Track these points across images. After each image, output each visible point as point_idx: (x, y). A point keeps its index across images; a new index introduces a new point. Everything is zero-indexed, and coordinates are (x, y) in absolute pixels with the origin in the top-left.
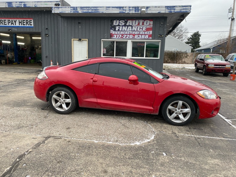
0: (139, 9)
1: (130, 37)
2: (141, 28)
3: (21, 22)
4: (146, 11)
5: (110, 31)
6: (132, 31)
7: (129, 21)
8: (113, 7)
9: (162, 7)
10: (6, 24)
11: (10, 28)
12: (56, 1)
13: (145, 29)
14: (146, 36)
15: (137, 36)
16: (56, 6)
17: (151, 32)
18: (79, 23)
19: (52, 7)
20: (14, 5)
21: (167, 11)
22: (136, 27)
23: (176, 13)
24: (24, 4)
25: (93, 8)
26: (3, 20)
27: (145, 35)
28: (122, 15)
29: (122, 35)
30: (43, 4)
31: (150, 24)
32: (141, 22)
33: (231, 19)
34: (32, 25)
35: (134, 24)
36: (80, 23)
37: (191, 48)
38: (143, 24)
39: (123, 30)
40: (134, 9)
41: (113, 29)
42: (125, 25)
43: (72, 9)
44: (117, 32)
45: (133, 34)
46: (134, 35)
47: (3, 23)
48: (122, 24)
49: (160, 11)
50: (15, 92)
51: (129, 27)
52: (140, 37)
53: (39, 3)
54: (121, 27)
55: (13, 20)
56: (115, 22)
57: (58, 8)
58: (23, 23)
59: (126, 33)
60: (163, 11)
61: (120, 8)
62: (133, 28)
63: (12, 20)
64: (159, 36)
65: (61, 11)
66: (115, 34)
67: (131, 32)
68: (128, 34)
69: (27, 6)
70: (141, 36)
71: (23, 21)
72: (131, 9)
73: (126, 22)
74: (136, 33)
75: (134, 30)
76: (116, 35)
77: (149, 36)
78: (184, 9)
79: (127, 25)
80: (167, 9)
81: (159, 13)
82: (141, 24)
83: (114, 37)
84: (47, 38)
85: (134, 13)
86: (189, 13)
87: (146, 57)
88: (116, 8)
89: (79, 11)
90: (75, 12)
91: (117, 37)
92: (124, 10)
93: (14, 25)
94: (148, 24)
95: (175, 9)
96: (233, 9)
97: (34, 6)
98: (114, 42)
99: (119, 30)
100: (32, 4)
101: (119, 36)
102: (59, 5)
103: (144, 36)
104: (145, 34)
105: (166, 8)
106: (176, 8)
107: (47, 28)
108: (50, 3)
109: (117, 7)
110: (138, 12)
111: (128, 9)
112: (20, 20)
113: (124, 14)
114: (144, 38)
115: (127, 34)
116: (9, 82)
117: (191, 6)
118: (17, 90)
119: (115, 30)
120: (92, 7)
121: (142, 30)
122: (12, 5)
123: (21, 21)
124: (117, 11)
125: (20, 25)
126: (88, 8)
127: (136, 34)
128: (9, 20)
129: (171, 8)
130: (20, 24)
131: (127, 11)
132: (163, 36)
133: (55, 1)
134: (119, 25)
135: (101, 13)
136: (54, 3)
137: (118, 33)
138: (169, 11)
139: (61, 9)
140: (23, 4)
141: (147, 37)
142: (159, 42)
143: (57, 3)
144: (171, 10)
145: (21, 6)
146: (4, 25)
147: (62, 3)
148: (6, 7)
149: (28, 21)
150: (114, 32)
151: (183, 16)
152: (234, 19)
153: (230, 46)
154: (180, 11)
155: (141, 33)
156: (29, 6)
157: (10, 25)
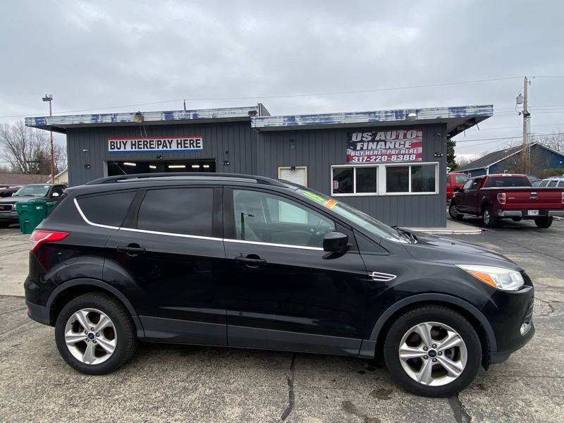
0: (404, 113)
1: (383, 160)
2: (402, 143)
3: (181, 144)
4: (416, 117)
5: (346, 151)
6: (386, 149)
7: (379, 134)
9: (443, 109)
10: (153, 148)
11: (160, 154)
12: (251, 108)
13: (409, 145)
14: (411, 156)
15: (396, 156)
16: (252, 115)
17: (420, 150)
18: (292, 141)
19: (252, 119)
20: (176, 117)
21: (452, 116)
22: (393, 143)
23: (467, 117)
25: (322, 117)
26: (148, 140)
27: (410, 155)
28: (369, 125)
29: (369, 157)
30: (227, 112)
31: (417, 136)
32: (401, 133)
33: (522, 115)
34: (200, 147)
35: (388, 137)
36: (294, 140)
38: (405, 136)
39: (369, 148)
40: (394, 114)
41: (351, 147)
42: (373, 141)
43: (286, 119)
44: (359, 152)
45: (388, 153)
46: (390, 156)
47: (148, 145)
48: (367, 138)
49: (440, 115)
51: (380, 143)
52: (402, 159)
53: (220, 112)
54: (366, 144)
55: (166, 140)
56: (354, 135)
57: (263, 119)
58: (185, 144)
59: (376, 152)
60: (445, 115)
61: (370, 113)
62: (388, 144)
63: (165, 141)
64: (436, 155)
66: (355, 156)
67: (383, 151)
68: (379, 155)
69: (200, 117)
70: (403, 157)
71: (185, 141)
72: (388, 114)
73: (375, 135)
74: (393, 152)
75: (390, 148)
76: (357, 158)
77: (418, 156)
78: (480, 111)
79: (377, 138)
80: (452, 111)
81: (438, 119)
82: (401, 137)
83: (353, 161)
84: (226, 167)
85: (395, 120)
86: (488, 117)
87: (412, 192)
88: (362, 115)
89: (298, 122)
90: (291, 124)
91: (358, 160)
92: (376, 116)
93: (169, 149)
94: (414, 136)
95: (465, 112)
96: (525, 98)
97: (211, 117)
98: (352, 169)
99: (362, 149)
100: (208, 113)
101: (363, 159)
102: (255, 113)
103: (408, 156)
104: (410, 153)
105: (450, 110)
106: (467, 110)
107: (228, 150)
108: (240, 111)
109: (364, 113)
110: (401, 118)
111: (384, 114)
112: (179, 140)
113: (376, 123)
114: (408, 159)
117: (492, 106)
119: (355, 149)
120: (321, 115)
121: (404, 147)
122: (173, 116)
123: (181, 140)
124: (365, 119)
125: (180, 149)
126: (313, 117)
127: (393, 154)
128: (158, 141)
129: (459, 110)
130: (179, 146)
131: (382, 118)
132: (442, 155)
133: (249, 107)
135: (336, 123)
136: (248, 111)
137: (362, 154)
138: (456, 114)
139: (267, 120)
140: (192, 114)
141: (414, 158)
142: (434, 166)
143: (253, 110)
144: (459, 114)
145: (188, 117)
146: (149, 150)
147: (260, 110)
148: (162, 121)
149: (193, 140)
150: (353, 153)
151: (473, 121)
152: (529, 114)
153: (528, 163)
154: (475, 115)
155: (402, 152)
156: (203, 117)
157: (161, 148)
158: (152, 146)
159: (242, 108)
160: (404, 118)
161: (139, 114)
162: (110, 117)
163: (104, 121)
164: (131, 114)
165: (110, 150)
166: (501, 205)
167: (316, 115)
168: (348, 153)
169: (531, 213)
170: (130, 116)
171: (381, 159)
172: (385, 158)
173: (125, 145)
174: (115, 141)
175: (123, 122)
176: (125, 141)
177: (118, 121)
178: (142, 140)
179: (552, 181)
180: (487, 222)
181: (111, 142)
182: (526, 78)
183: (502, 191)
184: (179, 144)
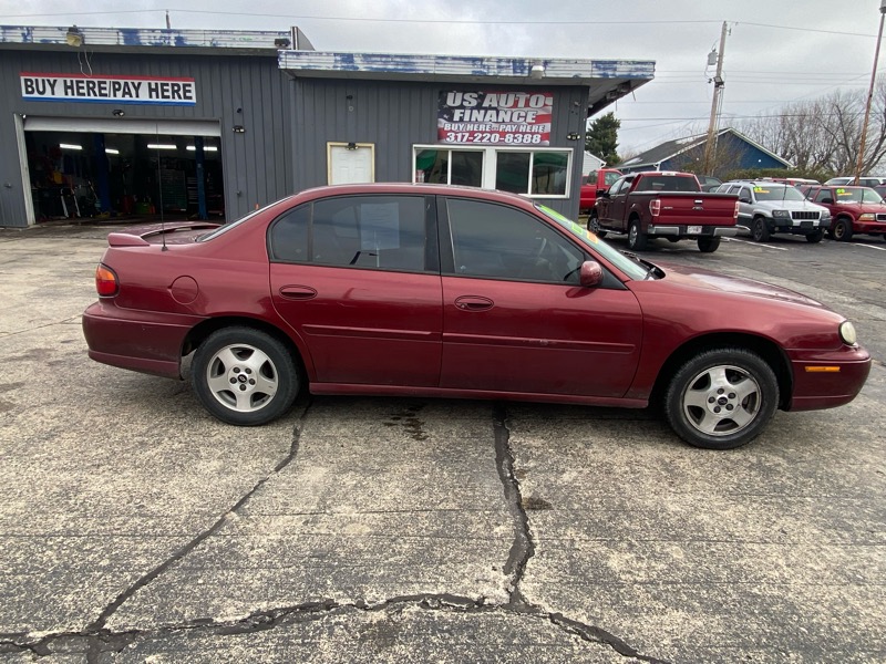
0: (526, 65)
1: (492, 140)
2: (523, 114)
3: (156, 90)
4: (543, 72)
5: (437, 122)
6: (497, 122)
7: (489, 96)
8: (454, 59)
9: (583, 62)
10: (106, 95)
11: (119, 107)
12: (280, 33)
13: (533, 119)
14: (535, 136)
15: (512, 135)
16: (280, 45)
17: (548, 127)
18: (350, 98)
19: (280, 53)
20: (145, 40)
21: (596, 74)
22: (509, 113)
23: (617, 78)
24: (176, 38)
25: (398, 60)
26: (96, 81)
27: (533, 134)
28: (474, 80)
29: (472, 133)
30: (237, 38)
31: (545, 105)
32: (522, 98)
33: (713, 83)
34: (190, 98)
35: (502, 104)
36: (352, 97)
37: (602, 165)
38: (527, 104)
39: (473, 119)
40: (511, 64)
41: (445, 116)
42: (479, 107)
43: (338, 58)
44: (457, 125)
45: (501, 130)
46: (503, 134)
47: (96, 90)
48: (470, 103)
49: (579, 73)
51: (490, 112)
52: (520, 140)
53: (225, 37)
54: (468, 112)
55: (129, 82)
56: (450, 96)
57: (298, 54)
58: (163, 90)
59: (482, 128)
60: (587, 73)
61: (474, 60)
62: (502, 113)
63: (126, 84)
64: (570, 137)
65: (305, 65)
66: (451, 131)
67: (494, 125)
68: (488, 132)
69: (188, 43)
70: (523, 138)
71: (162, 85)
72: (503, 64)
73: (482, 98)
74: (508, 128)
75: (503, 121)
76: (453, 134)
77: (544, 136)
78: (637, 70)
79: (486, 104)
80: (596, 67)
81: (576, 77)
82: (521, 104)
83: (448, 139)
84: (240, 138)
85: (512, 75)
86: (648, 80)
87: (533, 193)
88: (462, 62)
89: (358, 66)
90: (348, 67)
91: (455, 138)
92: (484, 66)
93: (134, 98)
94: (541, 104)
95: (615, 69)
96: (721, 56)
97: (208, 44)
98: (446, 151)
99: (461, 120)
100: (202, 37)
101: (463, 136)
102: (286, 44)
103: (530, 136)
104: (533, 131)
105: (594, 65)
106: (618, 66)
107: (240, 107)
108: (261, 38)
109: (466, 59)
110: (522, 72)
111: (496, 64)
112: (153, 83)
113: (484, 78)
114: (529, 141)
115: (486, 132)
117: (654, 63)
119: (451, 120)
120: (397, 56)
121: (525, 120)
122: (138, 38)
123: (156, 84)
124: (465, 70)
125: (154, 99)
126: (384, 59)
127: (508, 132)
128: (114, 83)
129: (607, 66)
130: (154, 94)
131: (493, 70)
132: (579, 137)
133: (276, 32)
136: (273, 38)
137: (461, 129)
138: (601, 72)
139: (307, 57)
140: (173, 36)
141: (539, 141)
142: (567, 154)
143: (282, 37)
144: (607, 72)
145: (167, 41)
146: (98, 98)
147: (296, 39)
148: (118, 46)
149: (178, 85)
150: (447, 126)
151: (627, 85)
152: (722, 83)
153: (713, 159)
154: (629, 75)
155: (522, 129)
156: (193, 43)
157: (119, 96)
158: (103, 92)
159: (263, 32)
160: (526, 73)
161: (73, 30)
162: (19, 32)
163: (9, 39)
164: (60, 29)
165: (24, 95)
166: (654, 217)
167: (388, 56)
168: (440, 126)
169: (692, 230)
170: (59, 34)
171: (489, 139)
172: (496, 138)
173: (52, 86)
174: (33, 79)
175: (45, 43)
176: (52, 80)
177: (37, 40)
178: (85, 80)
179: (734, 187)
180: (633, 242)
181: (26, 80)
182: (725, 24)
183: (657, 196)
184: (153, 90)
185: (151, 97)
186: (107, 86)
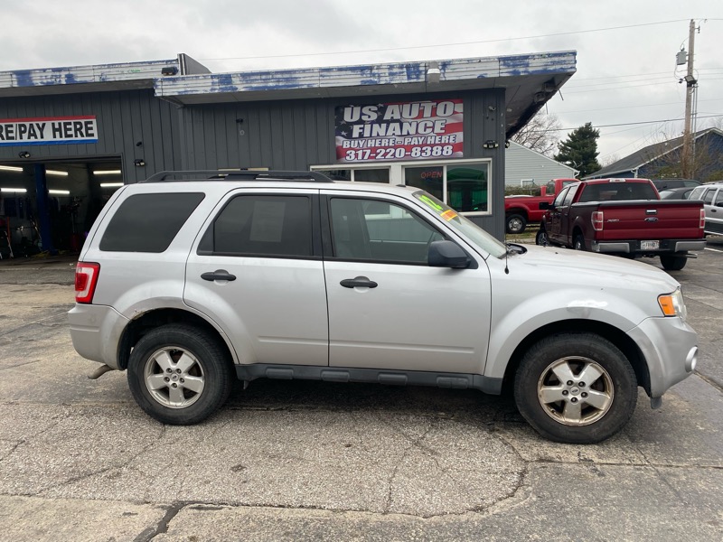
0: (421, 69)
1: (397, 155)
2: (430, 124)
3: (60, 130)
4: (442, 76)
5: (335, 141)
6: (402, 136)
7: (390, 108)
8: (340, 69)
9: (489, 60)
10: (12, 138)
11: (24, 149)
12: (167, 61)
13: (442, 129)
14: (445, 148)
15: (419, 149)
16: (168, 74)
17: (460, 137)
18: (240, 121)
19: (156, 80)
20: (37, 80)
21: (505, 72)
22: (414, 125)
23: (532, 75)
24: (66, 76)
25: (279, 76)
26: (3, 124)
27: (443, 145)
28: (370, 92)
29: (374, 150)
30: (126, 70)
31: (455, 112)
32: (428, 107)
33: (685, 83)
34: (92, 135)
35: (406, 115)
36: (242, 121)
37: (576, 174)
38: (434, 113)
39: (374, 134)
40: (405, 70)
41: (343, 133)
42: (380, 121)
43: (216, 80)
44: (356, 142)
45: (406, 144)
46: (409, 148)
47: (4, 133)
48: (369, 117)
49: (485, 72)
50: (50, 351)
51: (392, 125)
52: (429, 153)
53: (113, 71)
54: (368, 127)
55: (34, 123)
56: (347, 112)
57: (174, 80)
58: (66, 130)
59: (385, 143)
60: (493, 72)
61: (362, 69)
62: (406, 126)
63: (31, 125)
64: (486, 146)
65: (183, 90)
66: (351, 149)
67: (398, 139)
68: (391, 147)
69: (78, 80)
70: (432, 151)
71: (65, 124)
72: (395, 70)
73: (382, 111)
74: (415, 141)
75: (408, 134)
76: (353, 152)
77: (456, 147)
78: (554, 63)
79: (387, 116)
80: (504, 65)
81: (482, 78)
82: (427, 113)
83: (348, 158)
84: (140, 172)
85: (406, 81)
86: (570, 75)
88: (349, 72)
89: (237, 86)
90: (226, 88)
91: (355, 156)
92: (374, 75)
93: (39, 139)
94: (449, 112)
95: (527, 65)
96: (691, 54)
97: (97, 79)
98: (348, 170)
99: (361, 136)
100: (91, 73)
101: (364, 154)
102: (174, 71)
103: (440, 148)
104: (443, 142)
105: (502, 63)
106: (530, 61)
107: (140, 140)
108: (149, 68)
109: (353, 69)
110: (418, 78)
111: (387, 71)
112: (56, 123)
113: (377, 88)
114: (439, 153)
115: (389, 147)
116: (30, 318)
117: (574, 54)
118: (57, 342)
119: (349, 137)
120: (277, 72)
121: (433, 131)
122: (30, 79)
123: (60, 124)
124: (353, 80)
125: (58, 139)
126: (264, 77)
127: (415, 146)
128: (20, 126)
129: (517, 62)
130: (57, 133)
131: (384, 78)
132: (497, 145)
133: (163, 61)
134: (360, 122)
135: (305, 87)
136: (160, 68)
137: (361, 146)
138: (511, 70)
139: (183, 82)
140: (63, 74)
141: (450, 152)
142: (485, 165)
143: (170, 66)
144: (517, 69)
145: (58, 80)
146: (5, 141)
147: (183, 66)
148: (12, 88)
149: (80, 123)
150: (346, 144)
151: (551, 84)
152: (695, 82)
155: (430, 141)
156: (83, 79)
157: (25, 138)
158: (10, 135)
159: (150, 63)
160: (422, 78)
166: (596, 232)
167: (267, 73)
168: (338, 144)
169: (645, 246)
171: (394, 155)
182: (692, 23)
183: (599, 207)
184: (57, 130)
185: (55, 137)
186: (14, 129)
